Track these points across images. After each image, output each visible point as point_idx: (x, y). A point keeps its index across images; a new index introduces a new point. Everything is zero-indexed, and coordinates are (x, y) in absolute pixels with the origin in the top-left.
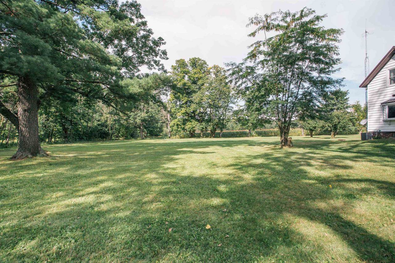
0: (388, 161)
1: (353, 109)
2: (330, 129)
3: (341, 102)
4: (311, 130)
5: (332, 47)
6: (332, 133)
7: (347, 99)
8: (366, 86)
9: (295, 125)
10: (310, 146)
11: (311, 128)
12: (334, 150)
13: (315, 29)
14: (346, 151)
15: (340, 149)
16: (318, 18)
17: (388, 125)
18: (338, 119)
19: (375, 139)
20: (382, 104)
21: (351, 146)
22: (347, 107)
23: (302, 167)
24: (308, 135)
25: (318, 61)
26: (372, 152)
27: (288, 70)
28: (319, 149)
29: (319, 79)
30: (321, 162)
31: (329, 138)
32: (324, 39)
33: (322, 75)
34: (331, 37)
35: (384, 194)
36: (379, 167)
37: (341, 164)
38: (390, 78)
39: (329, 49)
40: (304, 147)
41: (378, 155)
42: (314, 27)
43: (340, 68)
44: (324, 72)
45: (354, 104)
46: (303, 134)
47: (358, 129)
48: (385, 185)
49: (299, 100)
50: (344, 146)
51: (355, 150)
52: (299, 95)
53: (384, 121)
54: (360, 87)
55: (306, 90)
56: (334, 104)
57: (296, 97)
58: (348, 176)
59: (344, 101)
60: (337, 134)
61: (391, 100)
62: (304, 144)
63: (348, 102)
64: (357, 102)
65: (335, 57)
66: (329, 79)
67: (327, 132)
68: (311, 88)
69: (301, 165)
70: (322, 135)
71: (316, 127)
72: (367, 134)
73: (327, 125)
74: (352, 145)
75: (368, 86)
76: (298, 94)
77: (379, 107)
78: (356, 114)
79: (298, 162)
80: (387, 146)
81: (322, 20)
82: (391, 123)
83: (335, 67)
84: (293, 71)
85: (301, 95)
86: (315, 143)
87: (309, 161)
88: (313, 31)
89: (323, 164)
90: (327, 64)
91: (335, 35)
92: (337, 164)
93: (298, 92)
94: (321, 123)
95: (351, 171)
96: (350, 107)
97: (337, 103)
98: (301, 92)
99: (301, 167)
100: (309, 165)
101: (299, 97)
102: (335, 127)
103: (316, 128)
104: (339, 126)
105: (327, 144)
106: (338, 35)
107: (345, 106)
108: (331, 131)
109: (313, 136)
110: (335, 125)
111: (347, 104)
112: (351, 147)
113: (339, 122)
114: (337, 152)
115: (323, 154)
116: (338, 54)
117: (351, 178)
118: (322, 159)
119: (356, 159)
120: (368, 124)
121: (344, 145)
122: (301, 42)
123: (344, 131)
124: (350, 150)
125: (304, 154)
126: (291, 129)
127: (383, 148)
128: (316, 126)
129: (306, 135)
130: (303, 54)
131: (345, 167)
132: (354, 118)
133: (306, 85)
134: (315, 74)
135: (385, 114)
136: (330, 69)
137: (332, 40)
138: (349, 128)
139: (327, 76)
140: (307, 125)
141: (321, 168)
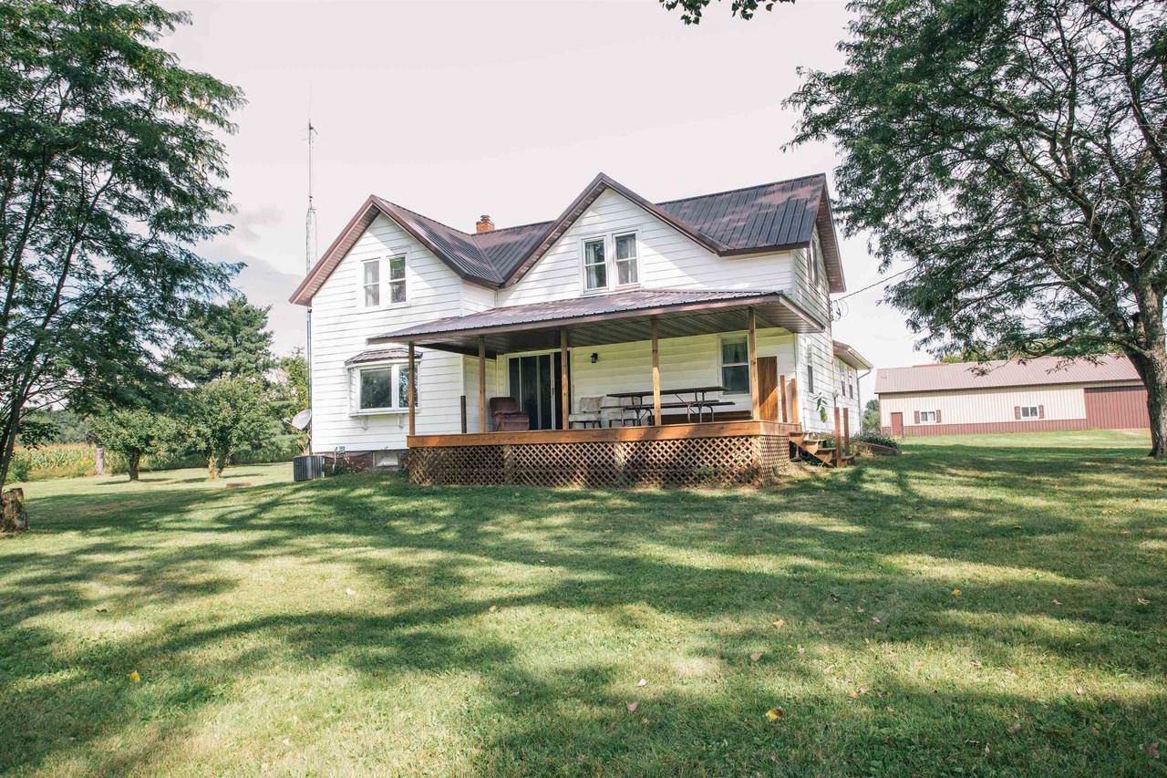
0: (344, 546)
1: (284, 373)
2: (203, 445)
3: (248, 345)
4: (133, 453)
5: (202, 142)
6: (213, 461)
7: (266, 336)
8: (308, 302)
9: (41, 433)
10: (112, 520)
11: (133, 442)
12: (198, 525)
13: (145, 49)
14: (240, 524)
15: (220, 519)
16: (156, 15)
17: (360, 431)
18: (234, 406)
19: (331, 475)
20: (347, 363)
21: (259, 506)
22: (266, 367)
23: (36, 621)
24: (123, 471)
25: (151, 181)
26: (313, 520)
27: (18, 181)
28: (144, 529)
29: (153, 250)
30: (129, 584)
31: (202, 480)
32: (177, 102)
33: (163, 236)
34: (203, 105)
35: (298, 657)
36: (314, 567)
37: (200, 578)
38: (365, 287)
39: (195, 145)
40: (82, 525)
41: (326, 529)
42: (139, 39)
43: (230, 227)
44: (171, 229)
45: (288, 355)
46: (100, 469)
47: (300, 442)
48: (310, 628)
49: (66, 321)
50: (238, 508)
51: (268, 517)
52: (61, 302)
53: (355, 418)
54: (291, 300)
55: (100, 283)
56: (223, 352)
57: (52, 309)
58: (213, 618)
59: (258, 345)
60: (234, 462)
61: (368, 353)
62: (88, 512)
63: (270, 349)
64: (296, 351)
65: (213, 181)
66: (189, 256)
67: (194, 458)
68: (120, 281)
69: (34, 611)
70: (183, 467)
71: (152, 438)
72: (309, 461)
73: (192, 431)
74: (264, 500)
75: (314, 301)
76: (56, 297)
77: (340, 372)
78: (294, 392)
79: (24, 599)
80: (354, 498)
81: (172, 27)
82: (370, 423)
83: (213, 218)
84: (36, 189)
85: (71, 301)
86: (139, 503)
87: (82, 585)
88: (133, 55)
89: (136, 589)
90: (182, 198)
91: (215, 102)
92: (192, 580)
93: (58, 291)
94: (167, 424)
95: (227, 597)
96: (274, 366)
97: (235, 350)
98: (73, 288)
99: (34, 619)
100: (74, 603)
101: (66, 309)
102: (222, 437)
103: (152, 443)
104: (235, 433)
105: (177, 504)
106: (228, 108)
107: (260, 362)
108: (208, 452)
109: (141, 476)
110: (223, 429)
111: (268, 355)
112: (258, 510)
113: (236, 420)
114: (207, 534)
115: (152, 549)
116: (222, 173)
117: (222, 624)
118: (138, 569)
119: (259, 552)
120: (314, 427)
121: (238, 505)
122: (83, 84)
123: (258, 452)
124: (254, 522)
125: (68, 559)
126: (19, 449)
127: (343, 506)
128: (154, 431)
129: (115, 472)
130: (83, 130)
131: (211, 588)
132: (289, 406)
133: (103, 264)
134: (136, 227)
135: (353, 396)
136: (196, 221)
137: (206, 115)
138: (273, 439)
139: (184, 244)
140: (115, 428)
141: (124, 605)
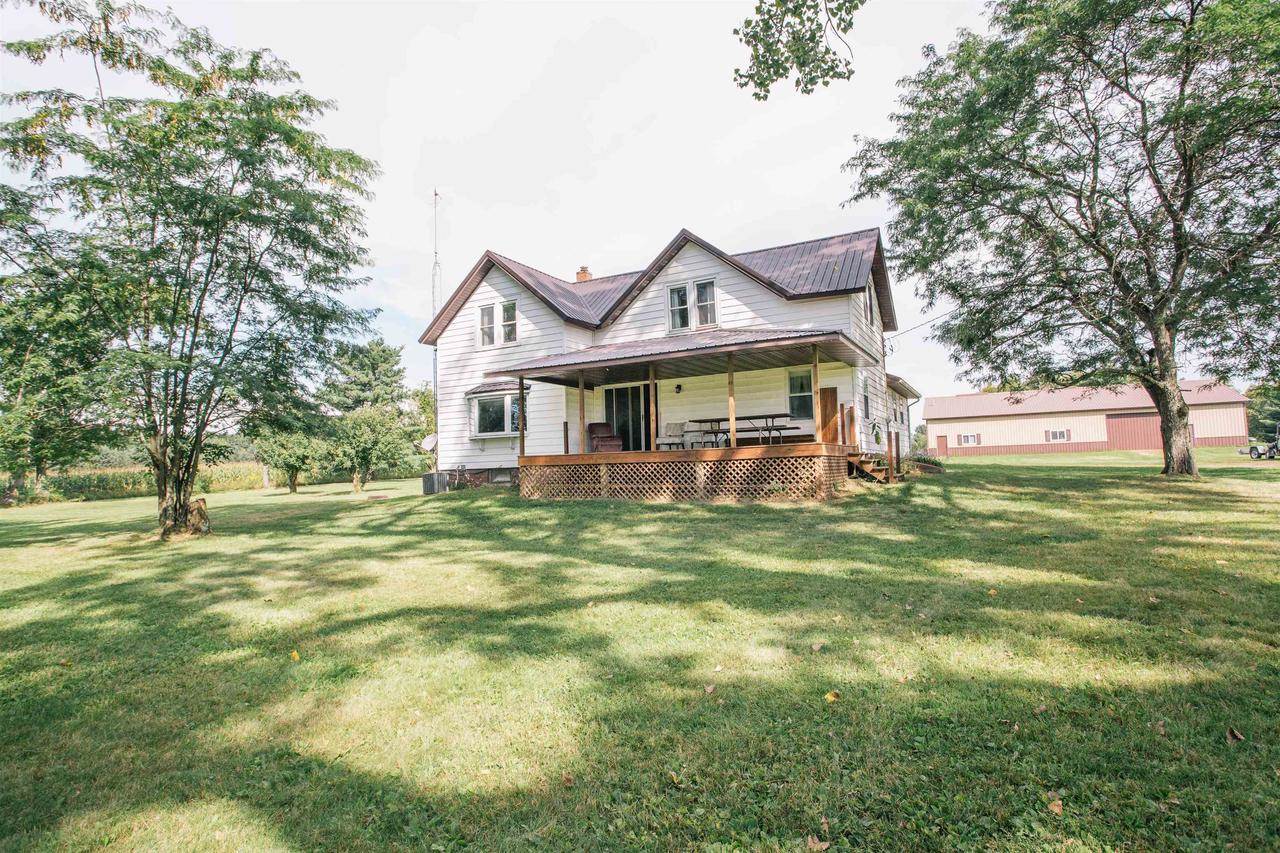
0: (465, 549)
1: (414, 403)
2: (348, 464)
3: (385, 379)
4: (293, 470)
5: (345, 208)
6: (357, 476)
7: (399, 371)
8: (434, 343)
9: (220, 453)
10: (275, 526)
11: (292, 461)
12: (344, 531)
13: (299, 132)
14: (380, 530)
15: (364, 526)
16: (308, 103)
17: (478, 452)
18: (373, 431)
19: (455, 489)
20: (467, 394)
21: (395, 515)
22: (400, 397)
23: (218, 609)
24: (285, 485)
25: (306, 241)
26: (440, 527)
27: (200, 245)
28: (301, 534)
29: (306, 299)
30: (290, 579)
31: (349, 493)
32: (325, 174)
33: (315, 287)
34: (346, 177)
35: (428, 643)
36: (440, 567)
37: (347, 575)
38: (482, 329)
39: (340, 211)
40: (251, 530)
41: (450, 535)
42: (296, 125)
43: (369, 279)
44: (325, 280)
45: (419, 388)
46: (266, 483)
47: (428, 462)
48: (437, 618)
49: (237, 360)
50: (377, 517)
51: (402, 525)
52: (233, 344)
53: (473, 440)
54: (420, 341)
55: (263, 328)
56: (364, 385)
57: (227, 350)
58: (358, 609)
59: (393, 379)
60: (374, 478)
61: (483, 385)
62: (256, 518)
63: (403, 382)
64: (425, 384)
65: (355, 239)
66: (335, 303)
67: (341, 475)
68: (281, 325)
69: (216, 600)
70: (333, 482)
71: (307, 457)
72: (436, 477)
73: (339, 451)
74: (399, 510)
75: (439, 341)
76: (230, 341)
77: (461, 402)
78: (423, 418)
79: (208, 590)
80: (474, 509)
81: (321, 113)
82: (487, 445)
83: (356, 272)
84: (214, 251)
85: (244, 343)
86: (297, 512)
87: (252, 579)
88: (289, 137)
89: (296, 583)
90: (330, 254)
91: (356, 174)
92: (340, 577)
93: (231, 335)
94: (320, 445)
95: (369, 592)
96: (407, 397)
97: (374, 383)
98: (243, 333)
99: (216, 606)
100: (246, 594)
101: (238, 349)
102: (364, 457)
103: (307, 461)
104: (375, 453)
105: (327, 513)
106: (367, 179)
107: (395, 394)
108: (352, 469)
109: (299, 489)
110: (364, 450)
111: (401, 387)
112: (394, 518)
113: (375, 443)
114: (352, 538)
115: (308, 550)
116: (363, 234)
117: (365, 614)
118: (297, 567)
119: (395, 554)
120: (439, 448)
121: (379, 514)
122: (248, 161)
123: (393, 470)
124: (390, 528)
125: (242, 558)
126: (202, 466)
127: (464, 514)
128: (308, 452)
129: (278, 486)
130: (250, 201)
131: (355, 584)
132: (419, 430)
133: (267, 310)
134: (293, 281)
135: (472, 422)
136: (341, 274)
137: (347, 184)
138: (406, 459)
139: (331, 294)
140: (278, 450)
141: (288, 597)
